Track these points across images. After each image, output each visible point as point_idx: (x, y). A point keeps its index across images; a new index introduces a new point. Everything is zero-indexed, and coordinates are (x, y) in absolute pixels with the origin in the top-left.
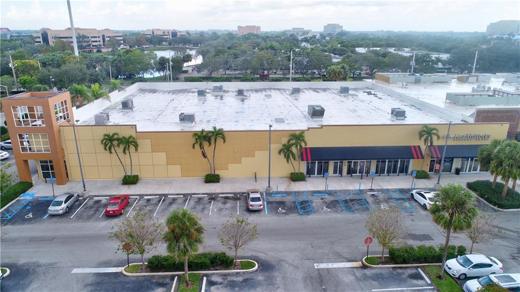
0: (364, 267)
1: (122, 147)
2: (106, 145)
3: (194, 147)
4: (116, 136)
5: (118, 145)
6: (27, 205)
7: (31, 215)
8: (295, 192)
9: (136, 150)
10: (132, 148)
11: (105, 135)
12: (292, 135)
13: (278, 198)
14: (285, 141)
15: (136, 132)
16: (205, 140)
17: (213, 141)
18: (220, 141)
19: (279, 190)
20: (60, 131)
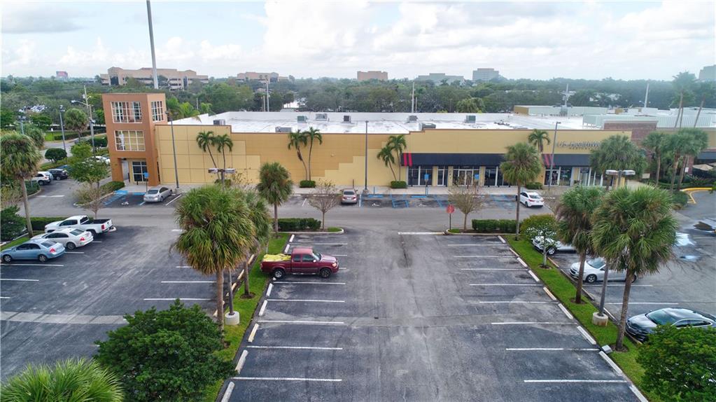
1: (216, 146)
2: (200, 143)
3: (289, 147)
4: (210, 135)
5: (213, 144)
6: (122, 197)
7: (127, 203)
8: (393, 195)
9: (231, 150)
10: (226, 148)
11: (201, 133)
12: (391, 137)
13: (375, 198)
14: (384, 145)
15: (231, 133)
16: (301, 141)
17: (309, 143)
18: (316, 142)
19: (376, 193)
20: (155, 130)
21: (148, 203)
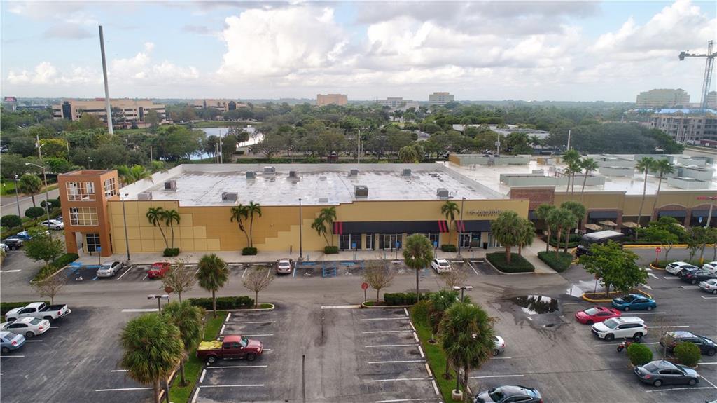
0: (362, 307)
1: (165, 220)
2: (150, 218)
3: (232, 220)
4: (160, 210)
5: (162, 219)
6: (76, 271)
7: (81, 278)
8: (325, 262)
9: (178, 223)
10: (174, 221)
11: (150, 209)
12: (323, 210)
13: (307, 266)
14: (317, 216)
15: (179, 207)
16: (243, 214)
17: (249, 215)
18: (256, 215)
19: (310, 260)
20: (107, 206)
21: (101, 278)
